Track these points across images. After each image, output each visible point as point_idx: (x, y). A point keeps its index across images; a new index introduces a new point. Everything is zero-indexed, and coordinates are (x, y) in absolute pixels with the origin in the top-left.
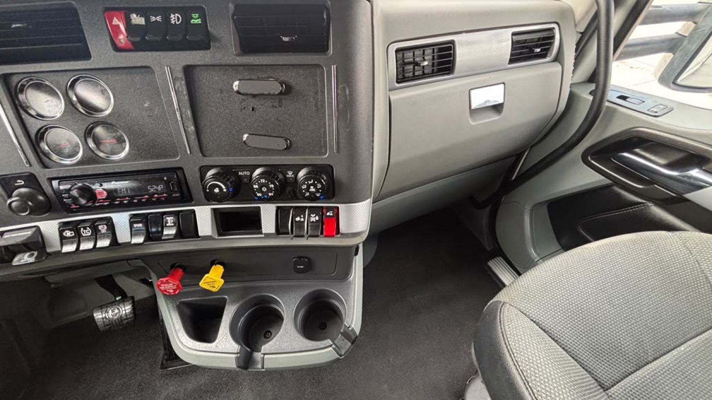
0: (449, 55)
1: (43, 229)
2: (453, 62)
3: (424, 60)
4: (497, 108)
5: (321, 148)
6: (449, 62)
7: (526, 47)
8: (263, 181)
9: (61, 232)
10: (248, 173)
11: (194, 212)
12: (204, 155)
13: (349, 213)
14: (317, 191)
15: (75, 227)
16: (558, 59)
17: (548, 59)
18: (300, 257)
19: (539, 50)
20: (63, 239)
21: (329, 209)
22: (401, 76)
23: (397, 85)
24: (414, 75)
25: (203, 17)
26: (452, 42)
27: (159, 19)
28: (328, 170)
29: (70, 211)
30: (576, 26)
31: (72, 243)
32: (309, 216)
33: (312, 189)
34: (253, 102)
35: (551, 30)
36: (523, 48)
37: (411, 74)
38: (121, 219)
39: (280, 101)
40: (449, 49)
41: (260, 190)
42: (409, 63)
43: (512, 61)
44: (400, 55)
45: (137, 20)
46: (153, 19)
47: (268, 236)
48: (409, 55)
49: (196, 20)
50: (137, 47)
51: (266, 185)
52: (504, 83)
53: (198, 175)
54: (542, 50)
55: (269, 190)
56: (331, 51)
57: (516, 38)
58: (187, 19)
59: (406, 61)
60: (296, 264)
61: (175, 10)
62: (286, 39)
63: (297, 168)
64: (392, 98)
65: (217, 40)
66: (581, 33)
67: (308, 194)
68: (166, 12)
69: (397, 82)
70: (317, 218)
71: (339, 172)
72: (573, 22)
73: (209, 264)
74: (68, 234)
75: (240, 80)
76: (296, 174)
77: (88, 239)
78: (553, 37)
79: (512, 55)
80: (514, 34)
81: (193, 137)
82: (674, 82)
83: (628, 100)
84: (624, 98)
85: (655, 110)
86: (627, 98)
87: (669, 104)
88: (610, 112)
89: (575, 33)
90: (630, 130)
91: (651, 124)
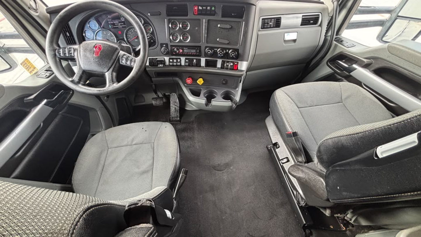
0: (279, 22)
1: (165, 59)
2: (280, 24)
3: (271, 22)
4: (294, 41)
5: (237, 44)
6: (279, 24)
7: (308, 20)
8: (221, 51)
9: (169, 60)
10: (217, 49)
11: (200, 59)
12: (207, 43)
13: (241, 64)
14: (234, 55)
15: (173, 59)
16: (320, 25)
17: (317, 25)
18: (224, 79)
19: (312, 22)
20: (169, 62)
21: (236, 62)
22: (263, 27)
23: (261, 30)
24: (270, 27)
25: (215, 8)
26: (280, 18)
27: (205, 8)
28: (237, 50)
29: (173, 55)
30: (328, 14)
31: (172, 63)
32: (230, 64)
33: (233, 55)
34: (222, 30)
35: (318, 15)
36: (306, 21)
37: (266, 27)
38: (183, 59)
39: (229, 30)
40: (279, 19)
41: (220, 54)
42: (266, 23)
43: (301, 25)
44: (263, 20)
45: (200, 8)
46: (204, 8)
47: (218, 69)
48: (266, 20)
49: (213, 9)
50: (198, 14)
51: (221, 52)
52: (297, 32)
53: (204, 49)
54: (313, 22)
55: (222, 54)
56: (244, 18)
57: (303, 17)
58: (211, 8)
59: (265, 22)
60: (223, 81)
61: (209, 6)
62: (233, 14)
63: (229, 49)
64: (259, 33)
65: (217, 14)
66: (331, 17)
67: (231, 56)
68: (207, 7)
69: (261, 29)
70: (232, 64)
71: (240, 52)
72: (327, 12)
73: (199, 77)
74: (171, 60)
75: (220, 24)
76: (229, 51)
77: (175, 62)
78: (318, 18)
79: (302, 23)
80: (303, 16)
81: (206, 38)
82: (382, 40)
83: (343, 42)
84: (342, 41)
85: (349, 45)
86: (343, 41)
87: (355, 44)
88: (336, 46)
89: (328, 16)
90: (341, 52)
91: (346, 50)
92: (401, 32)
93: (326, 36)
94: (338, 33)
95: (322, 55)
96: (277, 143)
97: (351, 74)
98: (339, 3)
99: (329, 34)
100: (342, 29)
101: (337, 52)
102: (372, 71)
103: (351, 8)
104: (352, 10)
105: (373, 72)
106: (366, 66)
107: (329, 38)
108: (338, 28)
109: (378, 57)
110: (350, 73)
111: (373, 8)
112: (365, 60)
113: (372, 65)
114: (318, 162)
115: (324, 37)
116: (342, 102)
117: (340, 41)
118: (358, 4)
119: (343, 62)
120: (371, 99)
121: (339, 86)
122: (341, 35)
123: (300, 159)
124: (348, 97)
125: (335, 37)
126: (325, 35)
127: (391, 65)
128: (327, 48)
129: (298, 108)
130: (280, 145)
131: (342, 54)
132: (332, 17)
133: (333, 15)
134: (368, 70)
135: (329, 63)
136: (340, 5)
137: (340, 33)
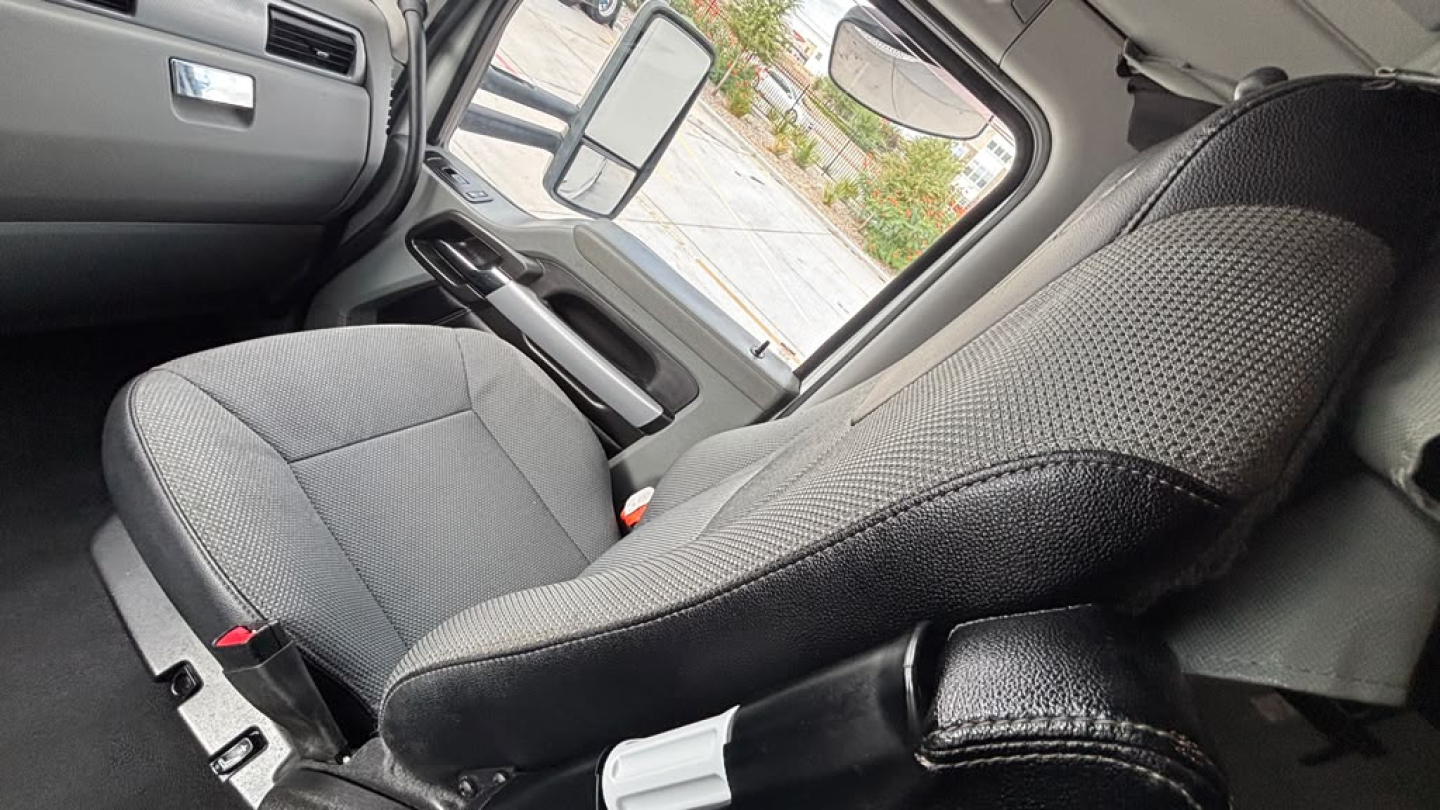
7: (304, 41)
16: (365, 84)
17: (348, 78)
19: (324, 54)
30: (391, 49)
35: (350, 35)
36: (294, 38)
43: (270, 48)
52: (254, 77)
54: (332, 57)
57: (275, 16)
66: (403, 66)
72: (387, 40)
78: (351, 47)
80: (273, 9)
82: (555, 190)
83: (453, 176)
84: (451, 172)
85: (473, 195)
86: (454, 173)
87: (492, 194)
88: (432, 185)
89: (392, 61)
90: (448, 213)
91: (465, 209)
92: (593, 181)
93: (392, 134)
94: (433, 138)
95: (388, 207)
96: (183, 664)
97: (490, 297)
98: (427, 24)
99: (405, 130)
100: (446, 127)
101: (437, 209)
102: (545, 298)
103: (469, 61)
104: (470, 68)
105: (546, 302)
106: (528, 280)
107: (404, 146)
108: (431, 119)
109: (553, 258)
110: (487, 294)
111: (526, 86)
112: (523, 260)
113: (542, 279)
114: (392, 760)
115: (385, 137)
116: (471, 409)
117: (443, 168)
118: (487, 59)
119: (461, 250)
120: (550, 396)
121: (456, 345)
122: (445, 146)
123: (312, 748)
124: (487, 389)
125: (424, 147)
126: (389, 132)
127: (586, 290)
128: (400, 186)
129: (290, 462)
130: (203, 676)
131: (453, 219)
132: (407, 66)
133: (409, 61)
134: (534, 295)
135: (416, 243)
136: (430, 33)
137: (442, 136)
